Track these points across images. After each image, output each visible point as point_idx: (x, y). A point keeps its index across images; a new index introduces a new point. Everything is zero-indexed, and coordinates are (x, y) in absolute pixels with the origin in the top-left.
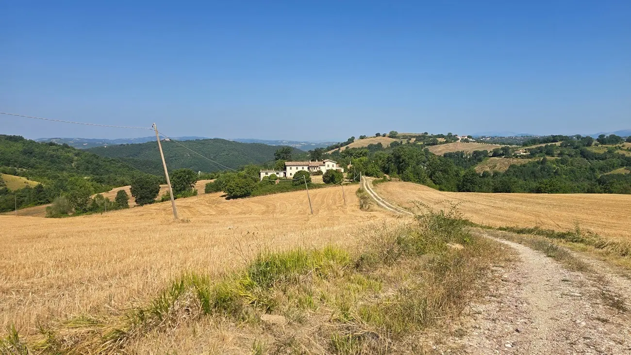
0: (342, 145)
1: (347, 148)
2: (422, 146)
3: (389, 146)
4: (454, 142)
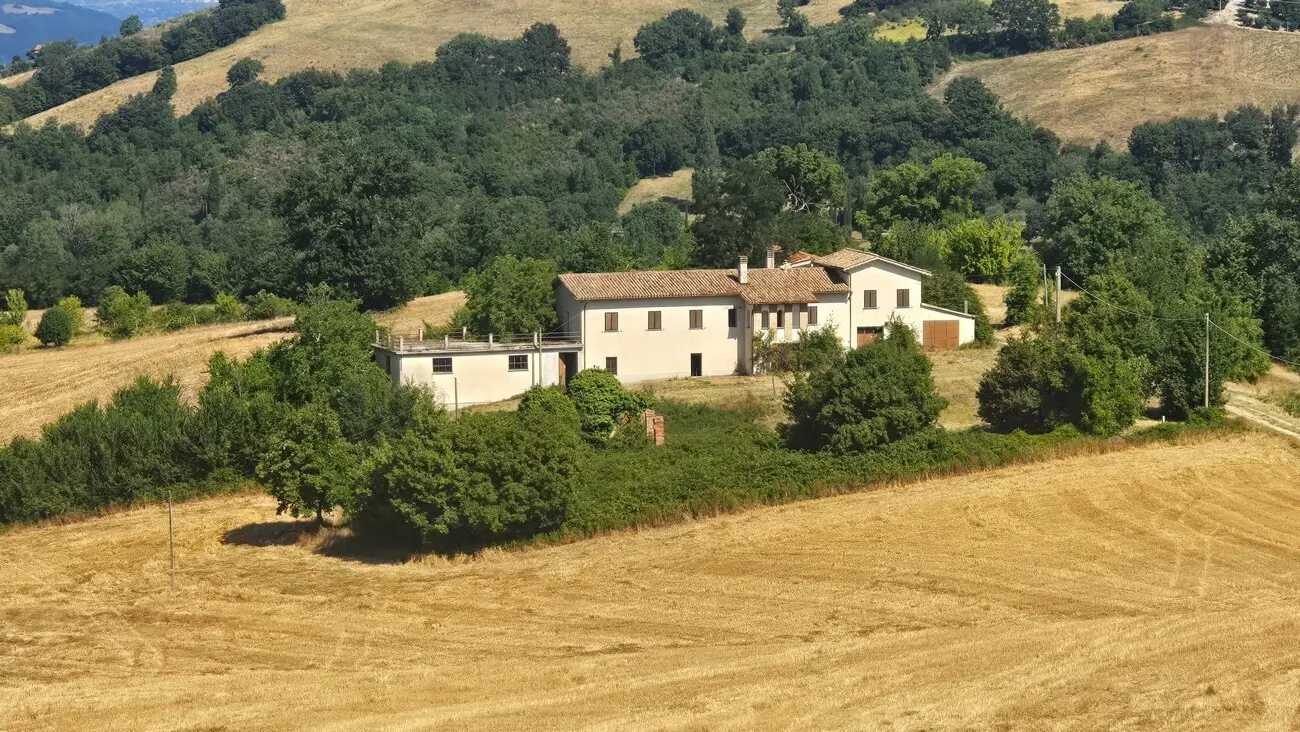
0: (179, 46)
1: (241, 73)
2: (927, 58)
3: (630, 53)
4: (1185, 22)
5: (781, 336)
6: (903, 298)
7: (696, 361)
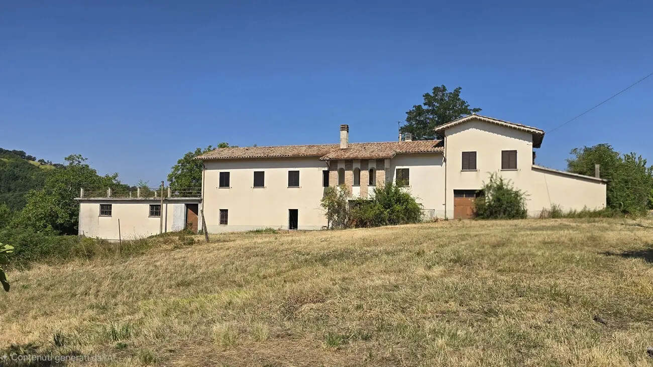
5: (356, 193)
6: (509, 160)
7: (293, 215)
